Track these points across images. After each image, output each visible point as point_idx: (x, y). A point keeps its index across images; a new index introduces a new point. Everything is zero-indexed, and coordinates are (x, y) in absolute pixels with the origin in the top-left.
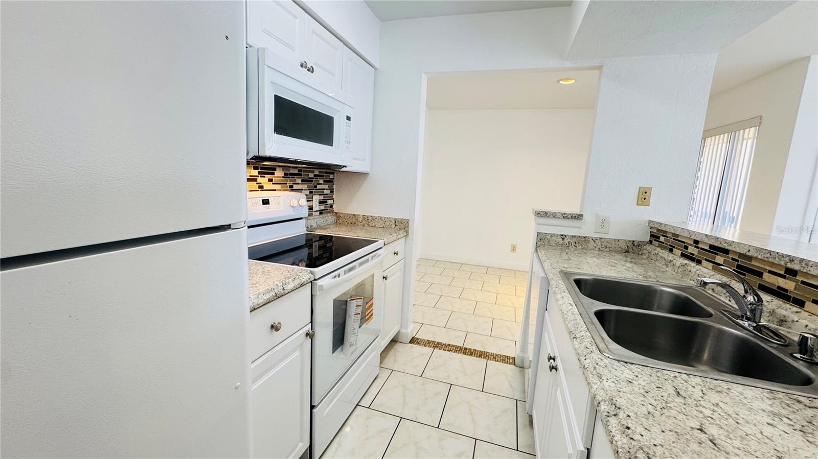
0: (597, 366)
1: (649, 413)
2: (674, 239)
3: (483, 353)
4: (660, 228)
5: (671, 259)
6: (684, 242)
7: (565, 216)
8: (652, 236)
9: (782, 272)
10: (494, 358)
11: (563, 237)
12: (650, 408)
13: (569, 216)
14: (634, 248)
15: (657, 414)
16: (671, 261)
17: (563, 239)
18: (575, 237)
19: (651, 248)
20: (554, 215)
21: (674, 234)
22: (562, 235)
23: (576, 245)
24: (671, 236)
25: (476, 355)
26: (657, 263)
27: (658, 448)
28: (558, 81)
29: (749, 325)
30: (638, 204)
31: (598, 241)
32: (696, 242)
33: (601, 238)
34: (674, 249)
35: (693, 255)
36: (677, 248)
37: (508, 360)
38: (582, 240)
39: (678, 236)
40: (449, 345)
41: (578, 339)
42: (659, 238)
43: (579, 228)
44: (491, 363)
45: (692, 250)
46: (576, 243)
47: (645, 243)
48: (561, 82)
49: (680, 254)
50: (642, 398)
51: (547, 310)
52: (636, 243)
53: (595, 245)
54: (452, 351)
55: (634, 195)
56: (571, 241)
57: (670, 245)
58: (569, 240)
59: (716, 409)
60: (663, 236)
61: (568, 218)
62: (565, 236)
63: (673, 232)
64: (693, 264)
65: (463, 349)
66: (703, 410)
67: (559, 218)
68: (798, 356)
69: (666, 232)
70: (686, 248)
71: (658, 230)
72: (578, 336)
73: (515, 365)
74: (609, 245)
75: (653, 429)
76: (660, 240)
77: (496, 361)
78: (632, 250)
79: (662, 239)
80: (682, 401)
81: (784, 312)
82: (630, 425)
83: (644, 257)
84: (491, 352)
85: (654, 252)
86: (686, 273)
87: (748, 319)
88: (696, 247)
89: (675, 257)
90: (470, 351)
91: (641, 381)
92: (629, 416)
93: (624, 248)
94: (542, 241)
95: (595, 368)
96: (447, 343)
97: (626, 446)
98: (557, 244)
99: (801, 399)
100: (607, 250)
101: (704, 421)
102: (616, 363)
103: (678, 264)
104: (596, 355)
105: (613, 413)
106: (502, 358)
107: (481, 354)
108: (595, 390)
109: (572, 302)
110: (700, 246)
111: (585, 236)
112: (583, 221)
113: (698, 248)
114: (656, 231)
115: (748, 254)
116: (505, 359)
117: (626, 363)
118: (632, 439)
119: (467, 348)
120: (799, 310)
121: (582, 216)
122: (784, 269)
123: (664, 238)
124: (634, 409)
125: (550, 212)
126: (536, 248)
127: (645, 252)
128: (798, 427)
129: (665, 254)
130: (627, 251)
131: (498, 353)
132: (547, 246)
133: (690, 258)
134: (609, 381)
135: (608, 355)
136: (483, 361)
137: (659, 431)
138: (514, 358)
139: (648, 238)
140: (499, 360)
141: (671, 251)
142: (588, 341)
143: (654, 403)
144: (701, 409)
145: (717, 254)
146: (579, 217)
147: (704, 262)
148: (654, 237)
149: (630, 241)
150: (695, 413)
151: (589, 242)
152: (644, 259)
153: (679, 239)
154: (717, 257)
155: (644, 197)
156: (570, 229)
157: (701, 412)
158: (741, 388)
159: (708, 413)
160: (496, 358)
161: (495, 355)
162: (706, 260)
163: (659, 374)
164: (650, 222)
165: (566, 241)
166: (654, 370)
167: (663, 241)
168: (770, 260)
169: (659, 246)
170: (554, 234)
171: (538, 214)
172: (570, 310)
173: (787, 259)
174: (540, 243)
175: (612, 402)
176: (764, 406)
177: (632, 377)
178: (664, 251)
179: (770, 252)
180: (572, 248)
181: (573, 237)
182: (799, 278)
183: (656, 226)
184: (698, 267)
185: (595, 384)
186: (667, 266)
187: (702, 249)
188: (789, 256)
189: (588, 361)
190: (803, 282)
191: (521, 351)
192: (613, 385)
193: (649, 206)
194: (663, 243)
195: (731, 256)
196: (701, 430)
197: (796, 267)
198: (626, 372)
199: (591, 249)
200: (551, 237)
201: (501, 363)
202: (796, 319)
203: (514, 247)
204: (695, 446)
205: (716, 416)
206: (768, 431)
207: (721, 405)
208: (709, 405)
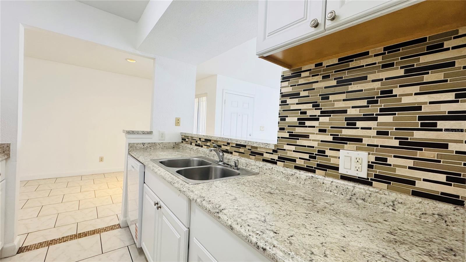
0: (190, 188)
1: (213, 195)
2: (192, 139)
3: (95, 231)
4: (186, 135)
5: (192, 147)
6: (196, 140)
7: (144, 133)
8: (182, 139)
9: (226, 144)
10: (104, 230)
11: (144, 144)
12: (212, 193)
13: (146, 133)
14: (176, 145)
15: (215, 194)
16: (192, 148)
17: (144, 145)
18: (150, 143)
19: (183, 144)
20: (138, 133)
21: (191, 137)
22: (143, 143)
23: (151, 147)
24: (190, 138)
25: (90, 234)
26: (187, 150)
27: (220, 202)
28: (126, 59)
29: (222, 163)
30: (176, 125)
31: (161, 144)
32: (200, 139)
33: (162, 143)
34: (192, 143)
35: (199, 144)
36: (193, 143)
37: (115, 227)
38: (153, 145)
39: (193, 137)
40: (63, 238)
41: (176, 183)
42: (185, 139)
43: (152, 138)
44: (103, 234)
45: (199, 142)
46: (150, 146)
47: (180, 143)
48: (128, 60)
49: (195, 145)
50: (208, 192)
51: (144, 183)
52: (177, 143)
53: (160, 146)
54: (68, 240)
55: (173, 121)
56: (148, 146)
57: (190, 142)
58: (147, 145)
59: (227, 187)
60: (187, 138)
61: (145, 134)
62: (145, 143)
63: (191, 136)
64: (200, 148)
65: (78, 235)
66: (224, 188)
67: (140, 134)
68: (235, 168)
69: (188, 137)
70: (197, 142)
71: (185, 136)
72: (175, 182)
73: (120, 228)
74: (166, 146)
75: (216, 198)
76: (186, 140)
77: (106, 231)
78: (175, 146)
79: (187, 140)
80: (218, 188)
81: (229, 157)
82: (210, 200)
83: (181, 149)
84: (101, 227)
85: (184, 146)
86: (198, 152)
87: (221, 161)
88: (200, 141)
89: (193, 146)
90: (84, 234)
91: (205, 187)
92: (208, 198)
93: (172, 146)
94: (132, 147)
95: (189, 190)
96: (61, 237)
97: (212, 207)
98: (141, 148)
99: (240, 178)
100: (165, 148)
101: (226, 191)
102: (195, 185)
103: (195, 149)
104: (187, 185)
105: (203, 200)
106: (110, 228)
107: (94, 232)
108: (192, 197)
109: (165, 170)
110: (201, 140)
111: (154, 142)
112: (153, 134)
113: (201, 141)
114: (184, 137)
115: (217, 140)
116: (112, 228)
117: (198, 184)
118: (213, 203)
119: (81, 233)
120: (232, 155)
121: (152, 132)
122: (226, 143)
123: (187, 139)
124: (208, 195)
125: (135, 131)
126: (129, 152)
127: (181, 147)
128: (243, 184)
129: (189, 146)
130: (174, 148)
131: (106, 226)
132: (135, 150)
133: (199, 145)
134: (197, 191)
135: (191, 184)
136: (97, 236)
137: (218, 198)
138: (119, 224)
139: (181, 140)
140: (109, 229)
141: (191, 144)
142: (181, 182)
143: (212, 192)
144: (223, 188)
145: (207, 142)
146: (150, 133)
147: (203, 146)
148: (184, 139)
149: (174, 143)
150: (223, 190)
151: (157, 145)
152: (181, 150)
153: (194, 139)
154: (208, 143)
155: (178, 122)
156: (147, 139)
157: (224, 189)
158: (229, 180)
159: (225, 188)
160: (105, 230)
161: (105, 228)
162: (204, 145)
163: (209, 184)
164: (181, 133)
165: (145, 146)
166: (207, 183)
167: (187, 141)
168: (223, 141)
169: (186, 143)
170: (138, 143)
171: (128, 133)
172: (166, 173)
173: (227, 139)
174: (130, 149)
175: (201, 197)
176: (235, 182)
177: (202, 187)
178: (188, 145)
179: (223, 138)
180: (149, 150)
181: (149, 143)
182: (231, 145)
183: (184, 135)
184: (202, 148)
185: (191, 195)
186: (191, 151)
187: (202, 141)
188: (227, 138)
189: (184, 189)
190: (232, 146)
191: (123, 218)
192: (198, 191)
193: (180, 126)
194: (188, 141)
195: (212, 142)
196: (226, 193)
197: (229, 141)
198: (200, 187)
199: (158, 149)
200: (137, 145)
201: (111, 231)
202: (232, 158)
203: (101, 159)
204: (227, 198)
205: (227, 189)
206: (238, 187)
207: (227, 185)
208: (225, 187)
